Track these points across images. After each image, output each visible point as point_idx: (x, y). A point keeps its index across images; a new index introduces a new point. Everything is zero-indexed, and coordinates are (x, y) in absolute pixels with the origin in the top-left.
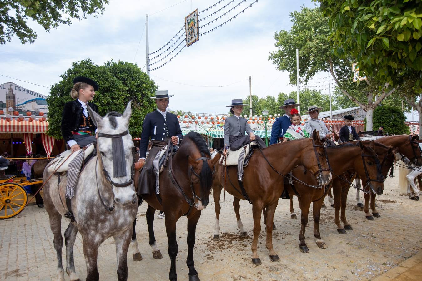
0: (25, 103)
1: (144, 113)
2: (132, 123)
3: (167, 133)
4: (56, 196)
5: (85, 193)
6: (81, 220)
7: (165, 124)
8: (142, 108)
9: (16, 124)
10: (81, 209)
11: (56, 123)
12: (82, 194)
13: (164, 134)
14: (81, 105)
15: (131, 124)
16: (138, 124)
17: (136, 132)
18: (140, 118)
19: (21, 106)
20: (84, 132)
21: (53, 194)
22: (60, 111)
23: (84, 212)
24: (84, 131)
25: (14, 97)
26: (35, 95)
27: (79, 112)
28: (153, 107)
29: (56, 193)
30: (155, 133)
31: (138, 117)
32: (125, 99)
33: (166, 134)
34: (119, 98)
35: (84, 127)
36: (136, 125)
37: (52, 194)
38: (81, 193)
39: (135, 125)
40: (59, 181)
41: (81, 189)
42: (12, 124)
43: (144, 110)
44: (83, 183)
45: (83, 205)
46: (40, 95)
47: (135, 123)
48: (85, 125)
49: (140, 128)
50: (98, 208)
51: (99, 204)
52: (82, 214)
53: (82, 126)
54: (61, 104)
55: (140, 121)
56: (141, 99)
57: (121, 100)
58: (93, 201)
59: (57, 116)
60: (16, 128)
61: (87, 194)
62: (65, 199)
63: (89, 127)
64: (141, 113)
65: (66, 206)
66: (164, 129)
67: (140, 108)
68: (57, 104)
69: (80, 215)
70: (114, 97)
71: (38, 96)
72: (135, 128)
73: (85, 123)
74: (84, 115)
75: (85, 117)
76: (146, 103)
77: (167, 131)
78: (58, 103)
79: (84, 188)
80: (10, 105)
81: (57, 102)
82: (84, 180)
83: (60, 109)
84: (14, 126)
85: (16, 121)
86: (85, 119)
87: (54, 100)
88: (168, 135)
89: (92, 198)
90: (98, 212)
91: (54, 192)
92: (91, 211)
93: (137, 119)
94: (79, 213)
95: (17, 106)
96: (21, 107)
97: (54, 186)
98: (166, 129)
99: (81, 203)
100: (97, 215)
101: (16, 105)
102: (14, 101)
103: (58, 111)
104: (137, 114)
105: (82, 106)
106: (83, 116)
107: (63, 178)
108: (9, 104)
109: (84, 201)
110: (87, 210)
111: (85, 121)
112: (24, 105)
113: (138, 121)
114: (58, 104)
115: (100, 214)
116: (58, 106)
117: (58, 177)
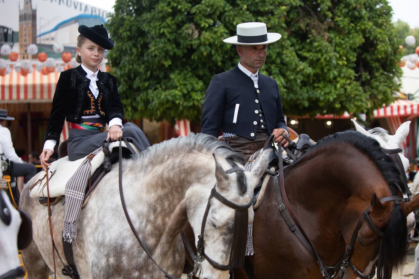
0: (56, 29)
1: (338, 49)
2: (308, 76)
3: (262, 121)
4: (46, 239)
5: (104, 232)
6: (97, 275)
7: (257, 101)
8: (332, 35)
9: (38, 82)
10: (97, 257)
11: (126, 78)
12: (96, 235)
13: (255, 123)
14: (86, 74)
15: (306, 80)
16: (324, 79)
17: (318, 100)
18: (329, 62)
19: (47, 36)
20: (91, 125)
21: (40, 235)
22: (134, 50)
23: (103, 262)
24: (90, 123)
25: (34, 17)
26: (76, 7)
27: (82, 86)
28: (364, 31)
29: (45, 234)
30: (235, 121)
31: (322, 60)
32: (288, 12)
33: (259, 123)
34: (272, 13)
35: (89, 115)
36: (319, 82)
37: (38, 236)
38: (93, 233)
39: (314, 82)
40: (50, 214)
41: (94, 227)
42: (30, 82)
43: (338, 40)
44: (96, 216)
45: (99, 251)
46: (86, 7)
47: (316, 75)
48: (91, 111)
49: (327, 90)
50: (131, 257)
51: (133, 253)
52: (99, 265)
53: (88, 112)
54: (136, 34)
55: (329, 70)
56: (329, 9)
57: (279, 18)
58: (122, 246)
59: (129, 64)
60: (38, 90)
61: (107, 234)
62: (62, 244)
63: (99, 114)
64: (330, 48)
65: (64, 255)
66: (257, 112)
67: (327, 35)
68: (129, 33)
69: (95, 269)
70: (262, 9)
71: (83, 8)
72: (314, 88)
73: (92, 107)
74: (91, 93)
75: (93, 95)
76: (343, 21)
77: (260, 118)
78: (130, 30)
79: (100, 223)
80: (25, 35)
81: (128, 28)
82: (97, 210)
83: (135, 45)
84: (34, 86)
85: (38, 74)
86: (92, 100)
87: (122, 25)
88: (263, 126)
89: (120, 242)
90: (129, 265)
91: (41, 232)
92: (117, 261)
93: (322, 64)
94: (93, 266)
95: (40, 35)
96: (47, 39)
97: (40, 222)
98: (259, 113)
99: (96, 249)
100: (128, 270)
101: (38, 33)
102: (34, 26)
103: (131, 50)
104: (320, 51)
105: (88, 76)
106: (90, 95)
107: (57, 208)
108: (24, 33)
109: (100, 245)
110: (108, 260)
111: (92, 103)
112: (53, 34)
113: (322, 69)
114: (131, 33)
115: (133, 269)
116: (130, 38)
117: (47, 208)
